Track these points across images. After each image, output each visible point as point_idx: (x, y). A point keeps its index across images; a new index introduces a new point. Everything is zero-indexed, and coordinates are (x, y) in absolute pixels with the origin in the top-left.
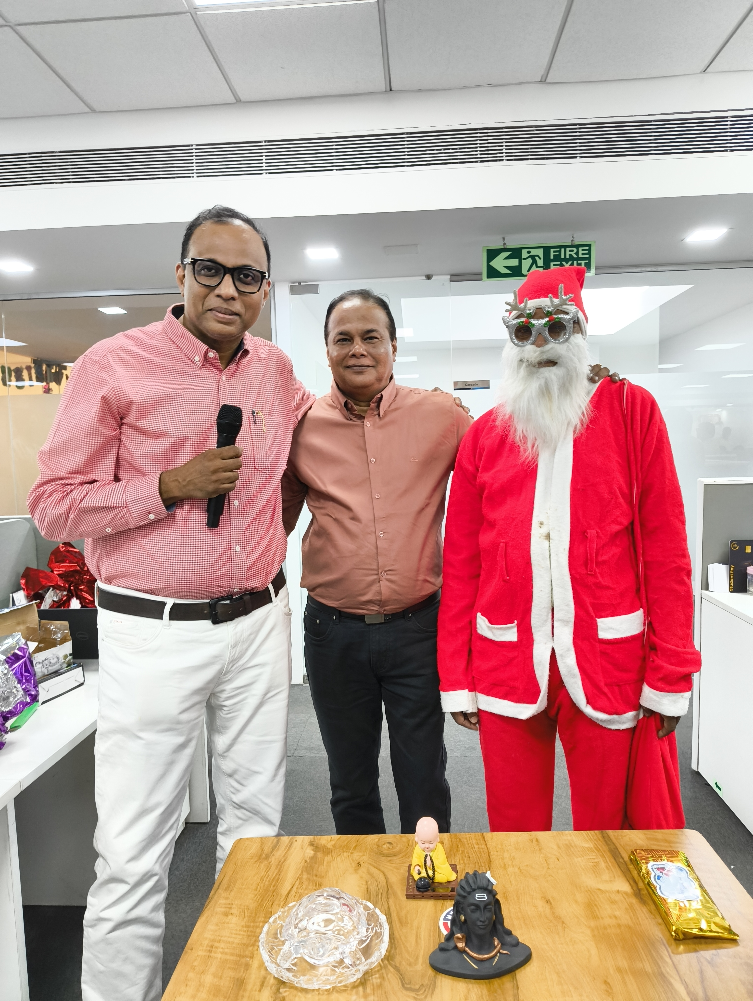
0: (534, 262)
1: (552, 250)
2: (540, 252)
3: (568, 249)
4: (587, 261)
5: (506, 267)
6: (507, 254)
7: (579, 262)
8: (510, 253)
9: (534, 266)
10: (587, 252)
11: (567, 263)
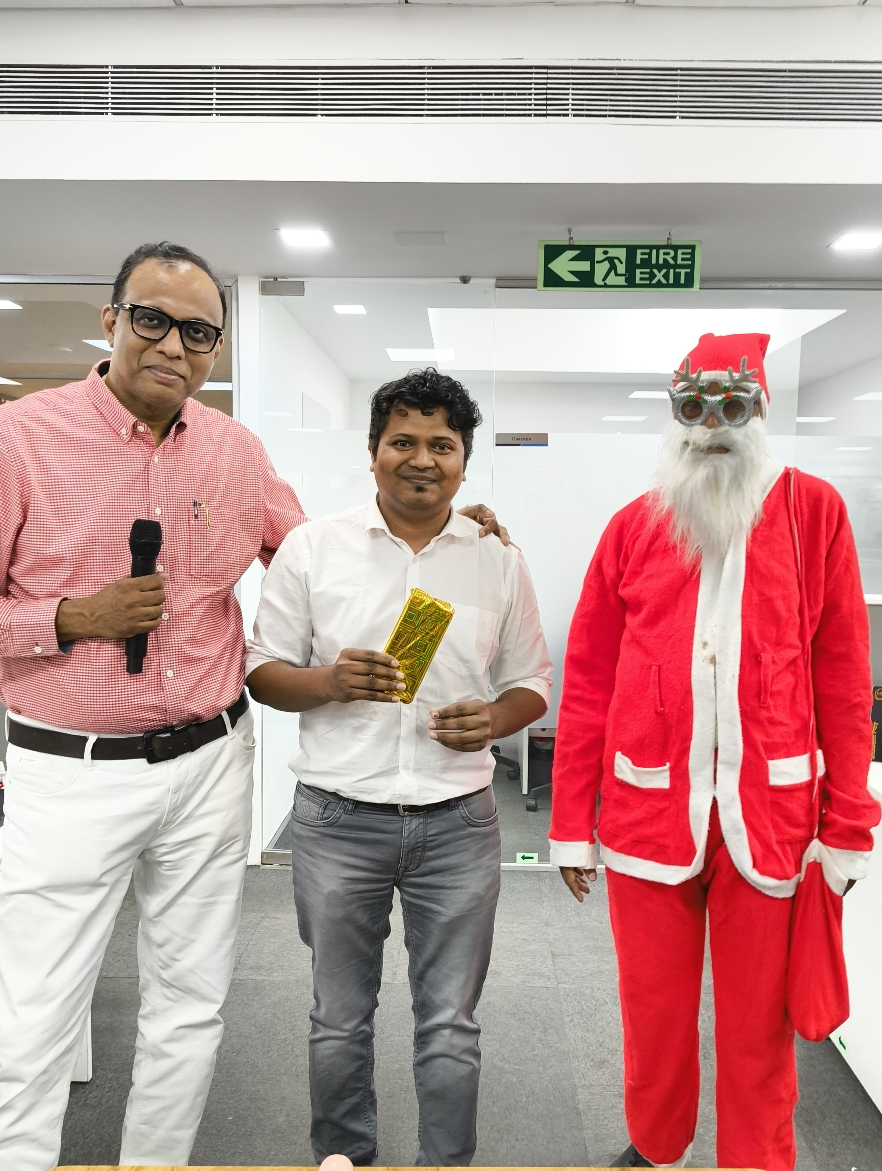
0: (613, 267)
1: (639, 252)
2: (622, 253)
3: (662, 252)
4: (689, 270)
5: (572, 273)
6: (574, 253)
7: (677, 270)
8: (577, 252)
9: (613, 272)
10: (689, 256)
11: (660, 272)
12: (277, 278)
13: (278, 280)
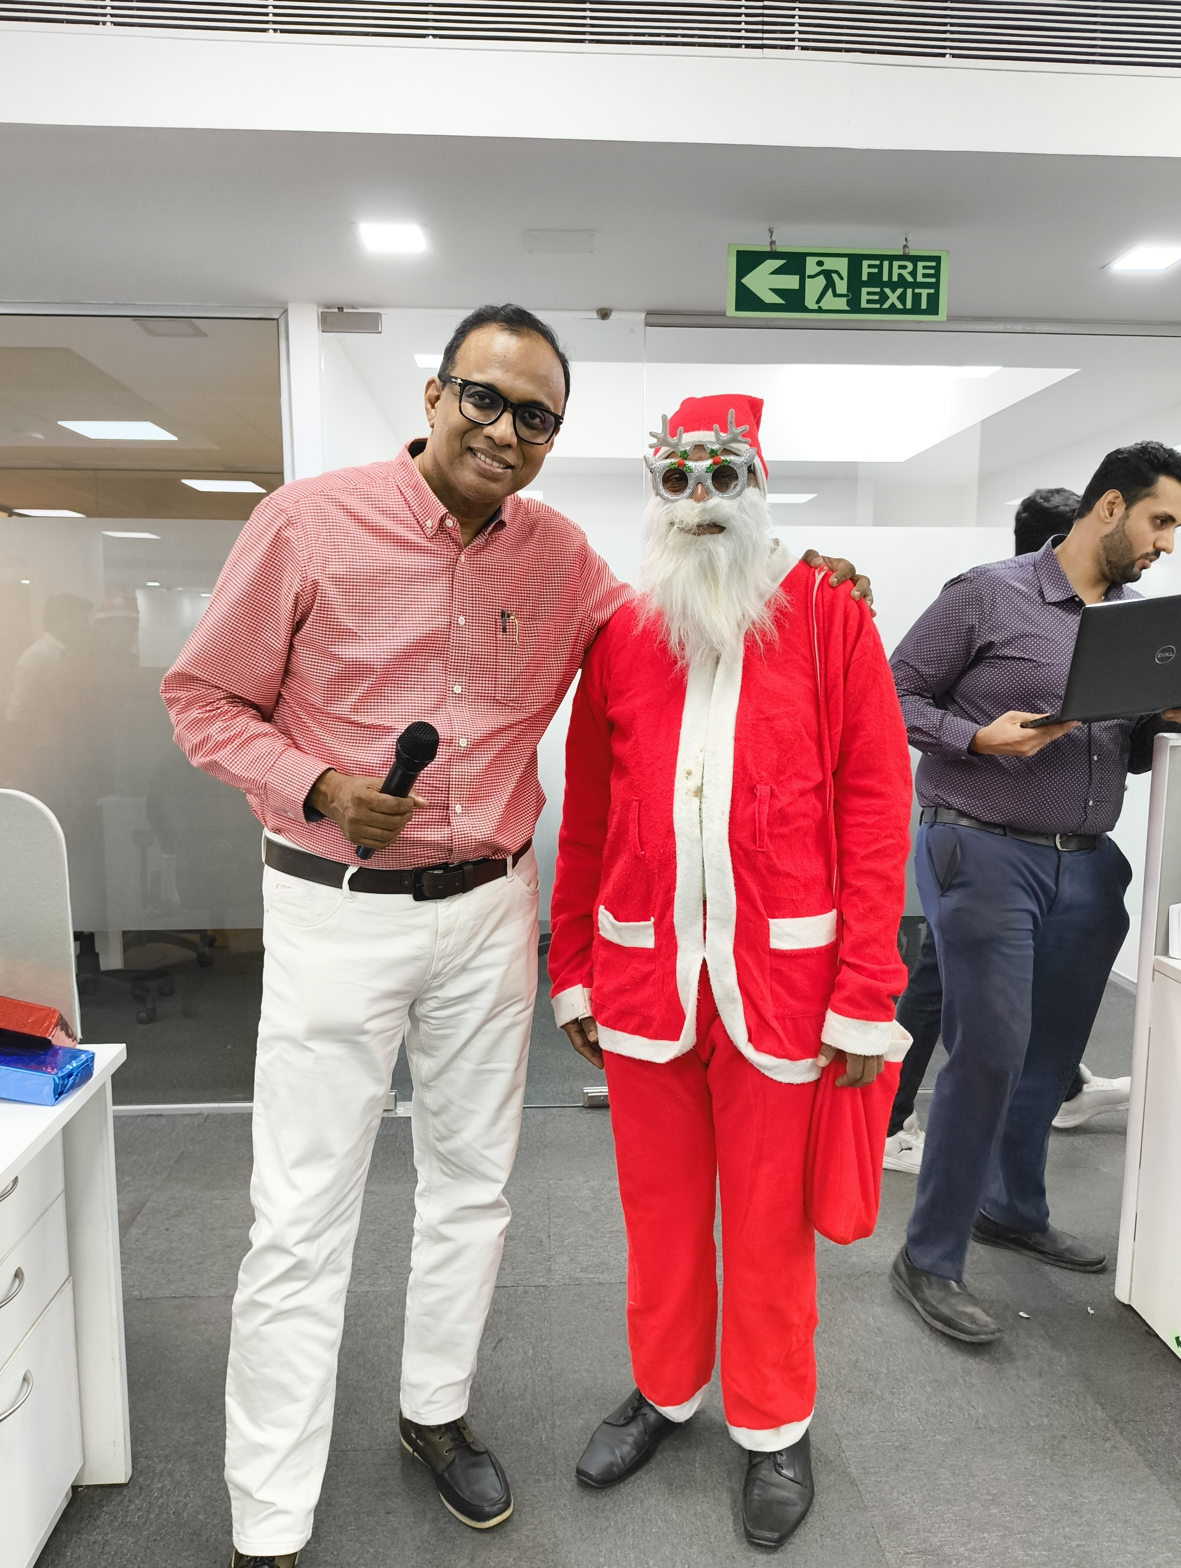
0: (830, 284)
1: (865, 263)
2: (842, 265)
3: (896, 264)
4: (932, 291)
5: (774, 291)
6: (779, 263)
7: (917, 291)
8: (783, 262)
9: (830, 291)
10: (933, 271)
11: (893, 292)
12: (342, 309)
13: (345, 310)
